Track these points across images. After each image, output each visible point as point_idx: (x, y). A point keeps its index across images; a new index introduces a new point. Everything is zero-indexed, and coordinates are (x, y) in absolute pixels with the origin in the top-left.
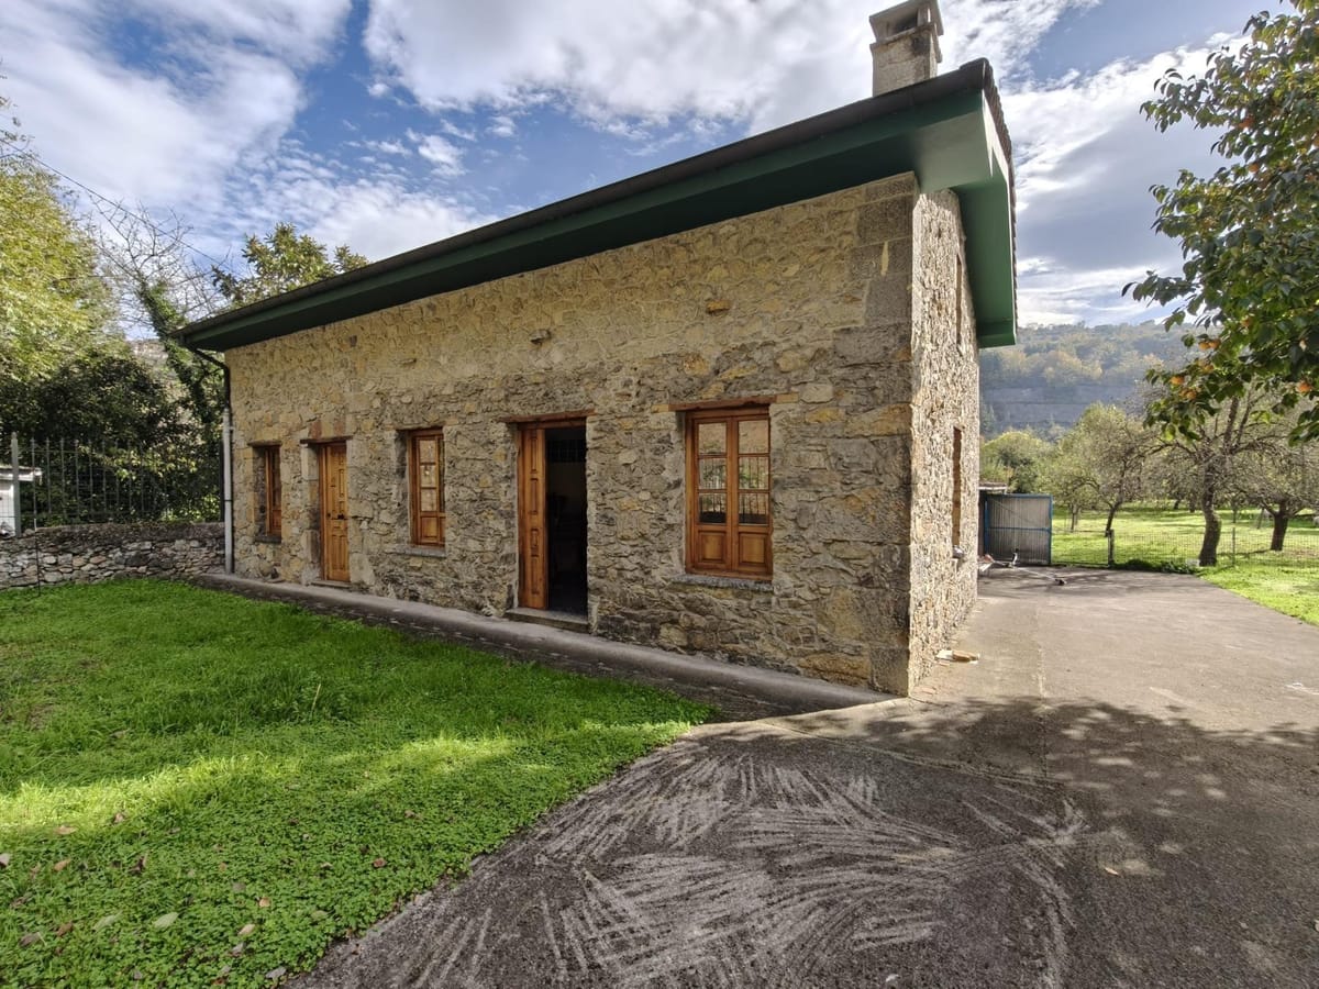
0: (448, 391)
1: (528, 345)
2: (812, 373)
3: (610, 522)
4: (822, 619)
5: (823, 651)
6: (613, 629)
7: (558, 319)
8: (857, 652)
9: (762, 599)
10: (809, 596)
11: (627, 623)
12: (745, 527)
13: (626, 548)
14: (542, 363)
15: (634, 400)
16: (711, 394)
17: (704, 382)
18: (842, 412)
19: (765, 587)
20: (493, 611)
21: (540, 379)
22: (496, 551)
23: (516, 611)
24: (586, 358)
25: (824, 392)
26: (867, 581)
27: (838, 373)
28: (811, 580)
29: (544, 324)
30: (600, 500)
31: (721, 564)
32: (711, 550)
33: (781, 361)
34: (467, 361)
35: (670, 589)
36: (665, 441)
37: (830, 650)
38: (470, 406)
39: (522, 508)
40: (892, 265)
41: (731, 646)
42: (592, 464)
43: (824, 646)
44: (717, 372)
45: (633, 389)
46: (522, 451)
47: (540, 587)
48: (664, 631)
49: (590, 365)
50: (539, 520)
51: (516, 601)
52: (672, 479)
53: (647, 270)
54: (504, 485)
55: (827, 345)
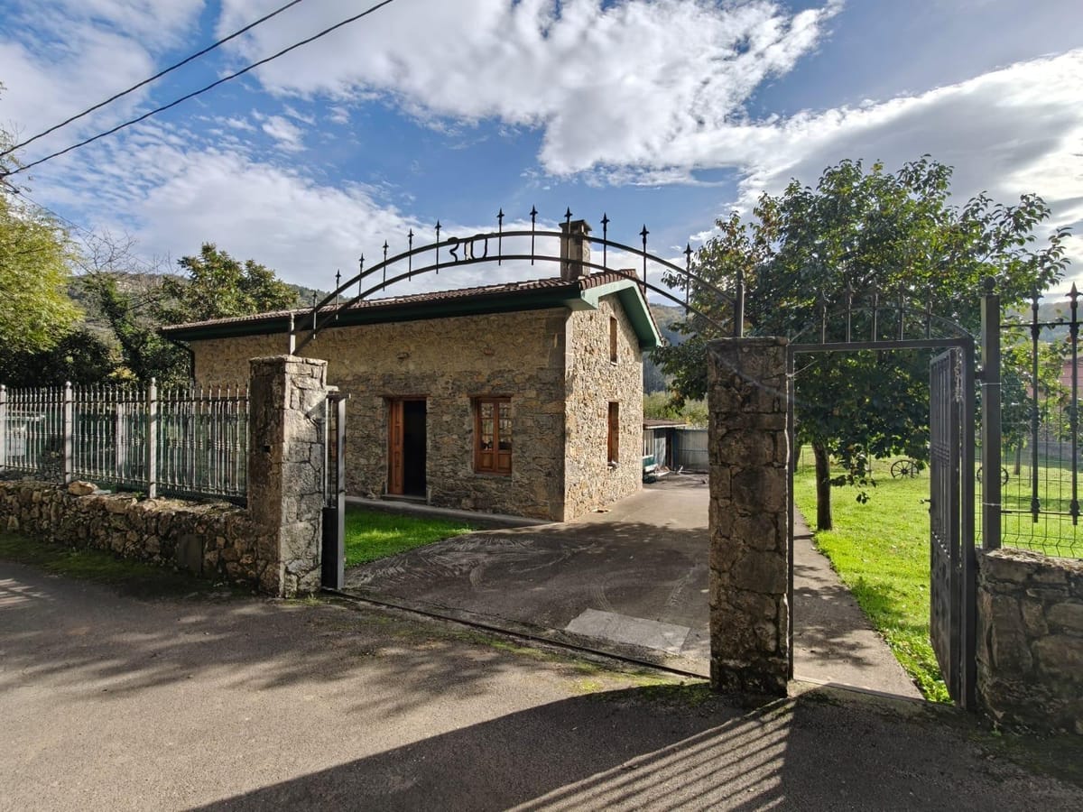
0: (349, 378)
1: (396, 359)
2: (528, 386)
3: (438, 449)
4: (532, 491)
5: (532, 505)
6: (438, 501)
7: (412, 348)
8: (545, 504)
9: (507, 484)
10: (527, 482)
11: (446, 498)
12: (501, 452)
13: (445, 462)
14: (403, 369)
15: (450, 391)
16: (486, 391)
17: (483, 385)
18: (539, 402)
19: (509, 478)
20: (374, 496)
21: (403, 377)
22: (376, 464)
23: (386, 495)
24: (427, 369)
25: (533, 394)
26: (549, 474)
27: (538, 386)
28: (527, 475)
29: (404, 349)
30: (433, 438)
31: (491, 469)
32: (486, 462)
33: (516, 379)
34: (362, 364)
35: (466, 481)
36: (465, 411)
37: (535, 504)
38: (362, 388)
39: (390, 442)
40: (558, 344)
41: (493, 506)
42: (429, 421)
43: (532, 503)
44: (489, 381)
45: (450, 386)
46: (391, 412)
47: (400, 483)
48: (464, 501)
49: (428, 372)
50: (399, 448)
51: (386, 491)
52: (468, 429)
53: (457, 331)
54: (381, 430)
55: (534, 373)
